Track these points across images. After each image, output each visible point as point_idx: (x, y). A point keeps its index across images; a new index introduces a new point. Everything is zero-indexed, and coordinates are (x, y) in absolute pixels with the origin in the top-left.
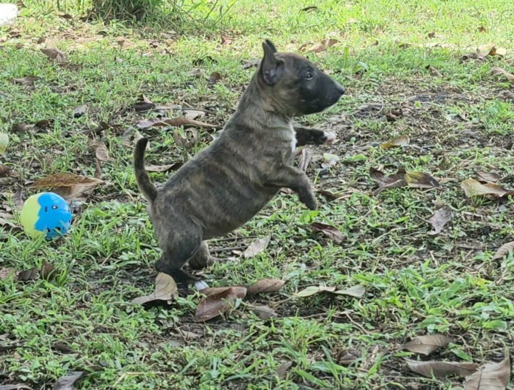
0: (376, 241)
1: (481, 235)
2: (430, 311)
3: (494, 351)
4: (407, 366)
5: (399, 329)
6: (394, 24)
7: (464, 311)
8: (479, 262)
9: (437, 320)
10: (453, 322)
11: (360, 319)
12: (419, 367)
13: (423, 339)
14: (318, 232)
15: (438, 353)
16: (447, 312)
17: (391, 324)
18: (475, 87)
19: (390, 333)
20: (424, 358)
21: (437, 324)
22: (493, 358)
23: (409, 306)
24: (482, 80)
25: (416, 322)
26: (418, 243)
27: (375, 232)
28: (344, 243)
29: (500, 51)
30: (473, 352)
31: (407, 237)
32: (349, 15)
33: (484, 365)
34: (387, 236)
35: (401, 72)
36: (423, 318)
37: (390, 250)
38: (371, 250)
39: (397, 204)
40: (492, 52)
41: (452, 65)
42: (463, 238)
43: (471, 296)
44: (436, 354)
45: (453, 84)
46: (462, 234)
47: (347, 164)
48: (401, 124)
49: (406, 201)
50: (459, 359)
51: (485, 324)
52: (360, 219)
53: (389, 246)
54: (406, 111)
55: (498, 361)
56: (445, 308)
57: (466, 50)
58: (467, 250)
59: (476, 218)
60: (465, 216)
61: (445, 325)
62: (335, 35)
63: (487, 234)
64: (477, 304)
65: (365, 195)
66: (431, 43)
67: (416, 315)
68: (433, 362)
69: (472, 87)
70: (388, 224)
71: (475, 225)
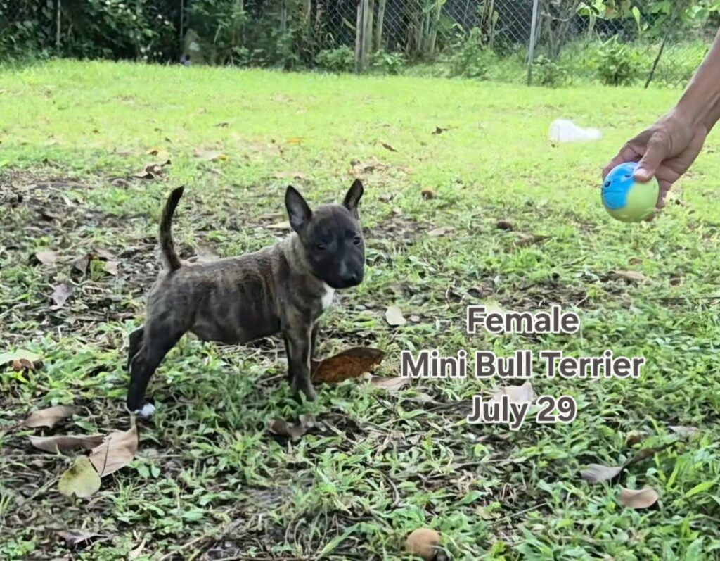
1: (102, 307)
2: (55, 384)
3: (120, 420)
4: (31, 444)
5: (22, 405)
7: (89, 382)
8: (101, 332)
9: (61, 393)
10: (78, 393)
12: (43, 444)
13: (45, 413)
15: (63, 427)
16: (71, 385)
17: (15, 400)
18: (91, 177)
19: (12, 410)
20: (48, 431)
21: (61, 396)
22: (119, 426)
23: (32, 380)
25: (40, 396)
26: (40, 318)
30: (99, 422)
31: (29, 313)
33: (111, 435)
34: (10, 312)
36: (47, 392)
37: (12, 326)
39: (19, 282)
42: (85, 311)
43: (94, 366)
44: (60, 428)
45: (71, 174)
46: (85, 307)
49: (28, 279)
50: (84, 431)
51: (110, 394)
53: (12, 323)
54: (27, 198)
55: (125, 430)
56: (69, 381)
58: (89, 322)
59: (97, 292)
60: (87, 290)
61: (70, 397)
63: (108, 306)
64: (101, 374)
67: (39, 390)
68: (57, 437)
69: (88, 176)
70: (10, 301)
71: (95, 298)
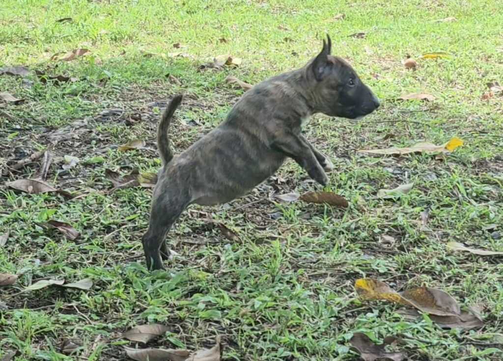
0: (108, 237)
1: (205, 231)
2: (152, 302)
3: (208, 338)
4: (126, 354)
5: (121, 319)
6: (142, 35)
7: (183, 302)
8: (201, 256)
9: (157, 310)
10: (172, 312)
11: (86, 310)
12: (137, 354)
13: (142, 328)
14: (53, 230)
15: (156, 341)
16: (167, 303)
17: (115, 315)
18: (210, 94)
19: (112, 323)
20: (142, 346)
21: (157, 314)
22: (207, 345)
23: (133, 297)
24: (218, 87)
25: (138, 312)
27: (108, 229)
28: (77, 239)
29: (236, 61)
30: (188, 340)
31: (137, 233)
32: (101, 26)
33: (198, 352)
34: (119, 232)
35: (142, 81)
36: (145, 309)
37: (120, 245)
38: (102, 246)
39: (129, 202)
40: (229, 61)
41: (191, 74)
42: (189, 234)
43: (191, 287)
44: (154, 342)
45: (190, 91)
46: (188, 230)
47: (86, 165)
48: (139, 127)
49: (138, 200)
50: (174, 346)
51: (201, 314)
52: (94, 217)
53: (120, 242)
54: (145, 117)
55: (210, 348)
56: (165, 300)
57: (204, 60)
58: (191, 244)
59: (201, 216)
60: (192, 213)
61: (164, 317)
62: (87, 44)
63: (210, 231)
64: (195, 295)
65: (100, 194)
66: (174, 54)
67: (139, 306)
68: (149, 349)
69: (207, 93)
70: (119, 221)
71: (200, 222)
